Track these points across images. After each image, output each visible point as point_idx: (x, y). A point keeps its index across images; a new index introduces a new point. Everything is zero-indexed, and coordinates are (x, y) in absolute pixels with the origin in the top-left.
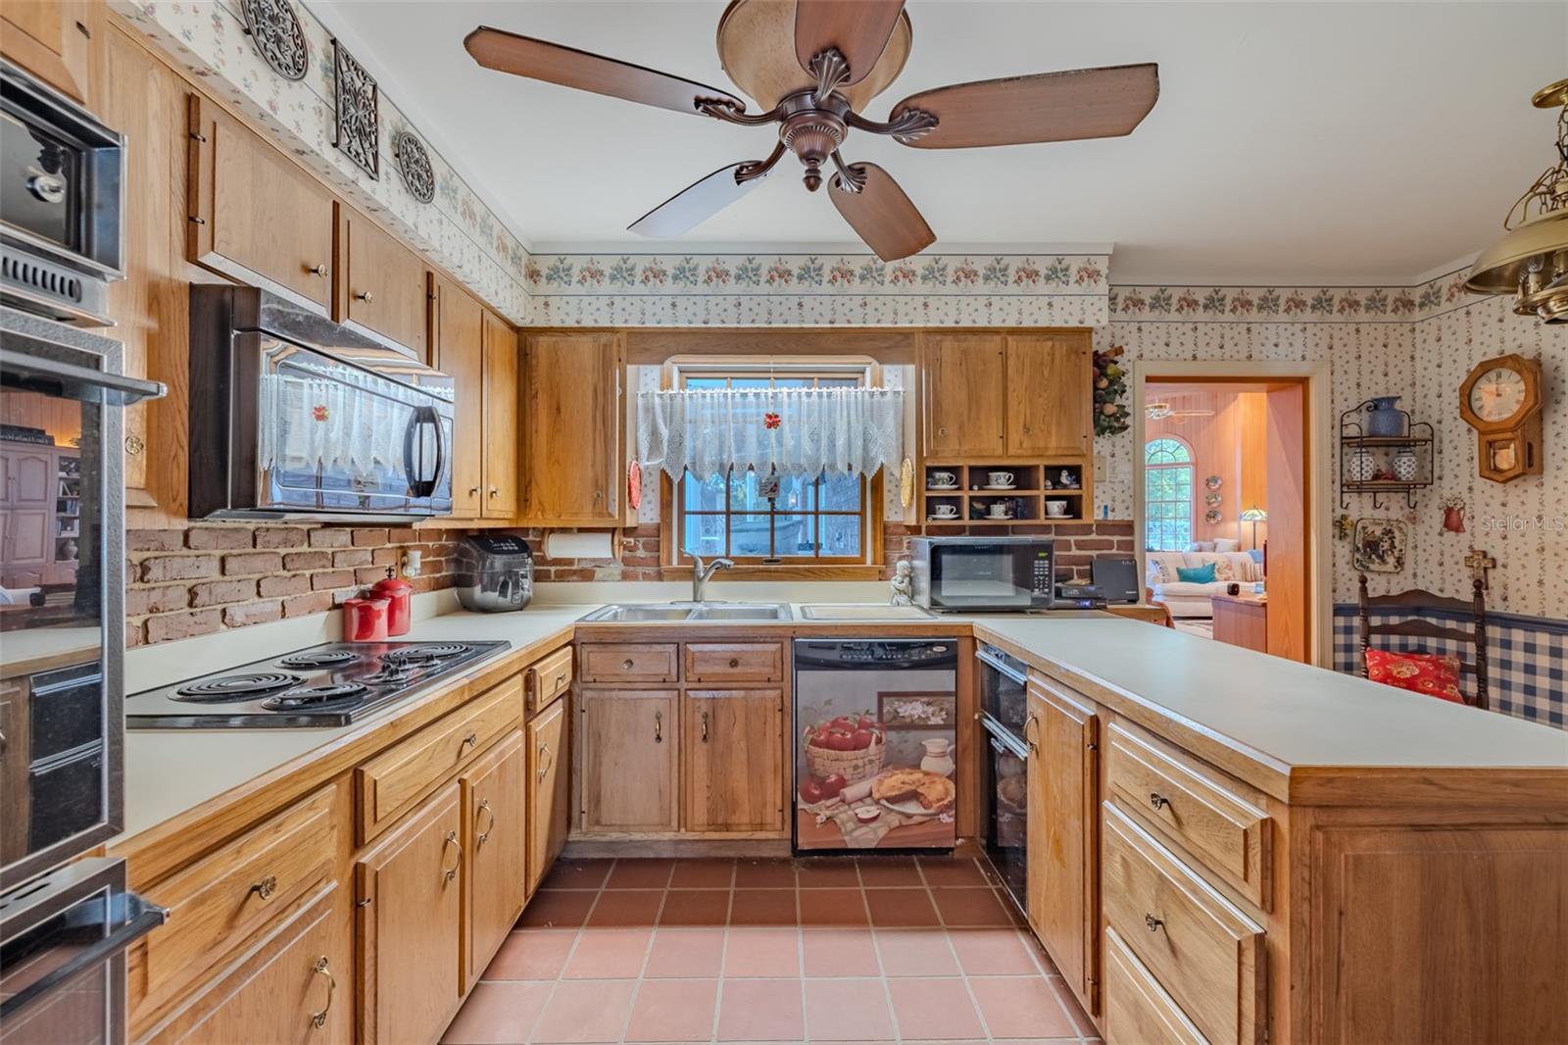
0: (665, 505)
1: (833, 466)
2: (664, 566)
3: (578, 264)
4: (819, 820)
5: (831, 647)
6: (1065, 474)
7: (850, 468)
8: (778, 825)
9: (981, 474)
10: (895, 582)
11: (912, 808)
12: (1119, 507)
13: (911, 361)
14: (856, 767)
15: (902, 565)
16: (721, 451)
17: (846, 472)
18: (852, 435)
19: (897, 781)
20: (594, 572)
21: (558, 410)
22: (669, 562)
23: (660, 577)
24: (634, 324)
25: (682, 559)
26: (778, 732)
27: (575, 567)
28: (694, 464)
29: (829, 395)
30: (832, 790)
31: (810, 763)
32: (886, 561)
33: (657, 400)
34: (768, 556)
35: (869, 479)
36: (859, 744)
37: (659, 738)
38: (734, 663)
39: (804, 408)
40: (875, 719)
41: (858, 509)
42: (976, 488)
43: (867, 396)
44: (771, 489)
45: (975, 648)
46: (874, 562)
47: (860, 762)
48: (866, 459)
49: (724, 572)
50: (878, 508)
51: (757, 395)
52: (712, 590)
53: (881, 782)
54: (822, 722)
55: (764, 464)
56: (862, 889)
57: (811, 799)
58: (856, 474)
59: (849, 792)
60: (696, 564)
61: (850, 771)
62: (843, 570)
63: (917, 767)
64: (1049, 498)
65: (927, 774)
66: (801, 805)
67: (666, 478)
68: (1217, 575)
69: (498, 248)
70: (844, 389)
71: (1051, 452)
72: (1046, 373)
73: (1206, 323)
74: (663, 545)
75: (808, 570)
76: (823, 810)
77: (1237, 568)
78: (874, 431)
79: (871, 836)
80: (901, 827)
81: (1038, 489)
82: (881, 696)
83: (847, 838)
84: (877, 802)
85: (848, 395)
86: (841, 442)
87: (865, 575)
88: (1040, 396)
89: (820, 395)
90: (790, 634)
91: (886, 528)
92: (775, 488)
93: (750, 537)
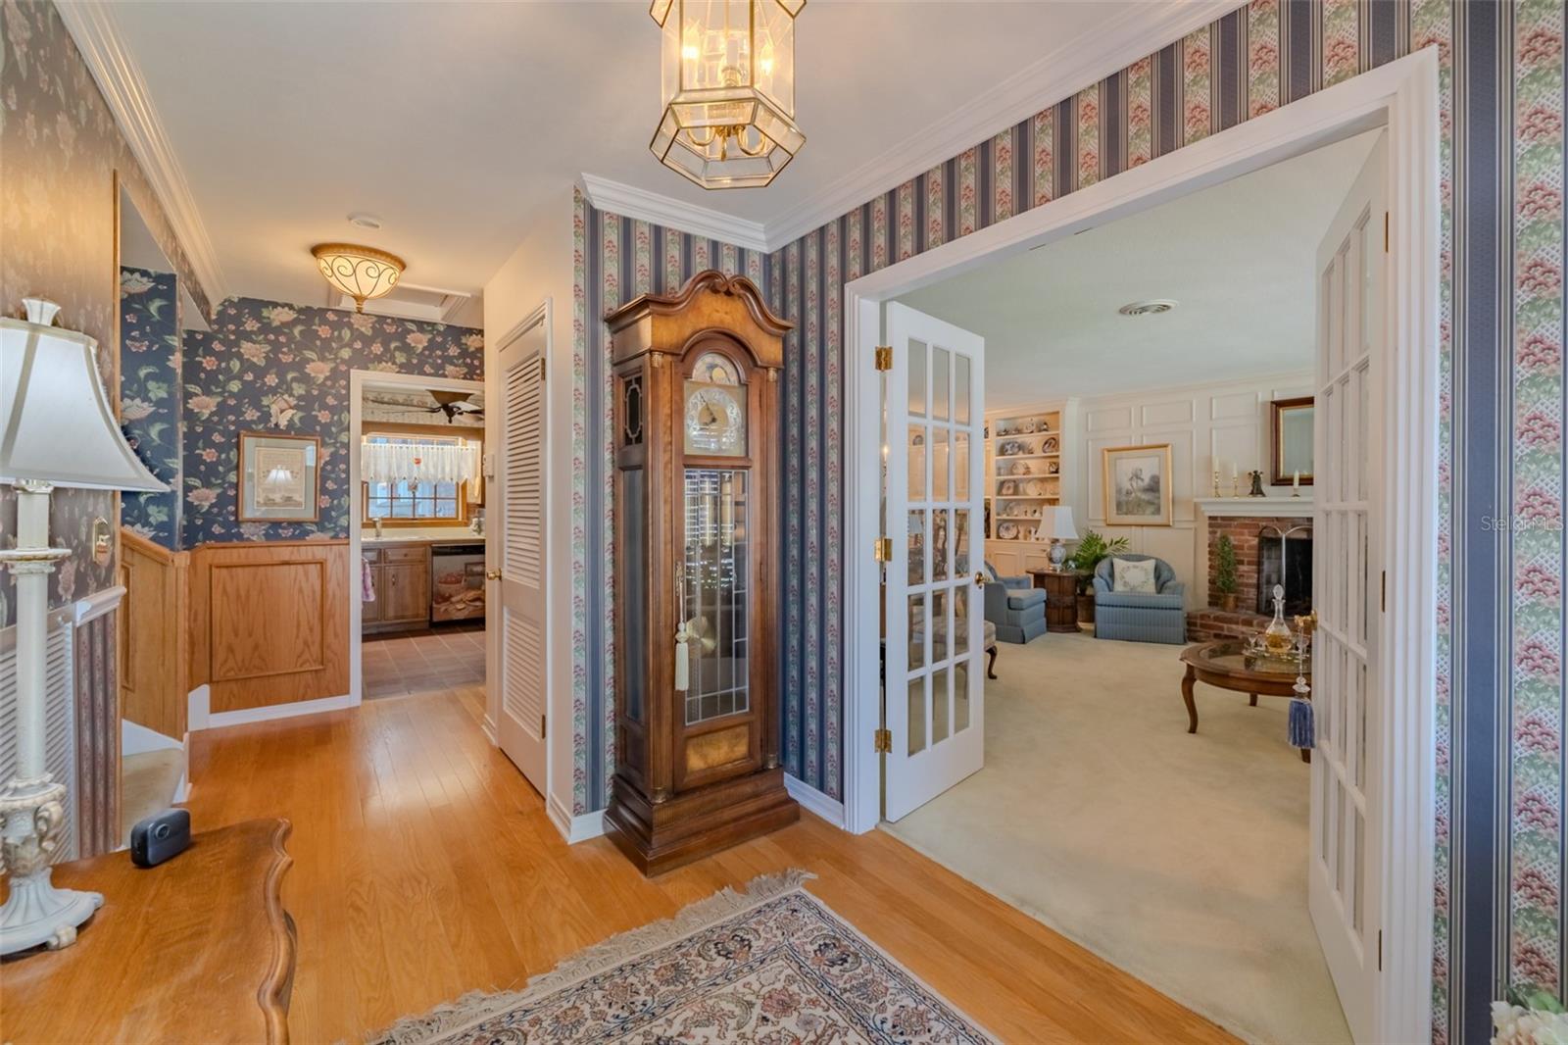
1: (444, 479)
4: (441, 610)
5: (446, 547)
7: (452, 480)
8: (425, 615)
10: (473, 527)
11: (474, 604)
14: (456, 590)
15: (475, 520)
16: (390, 470)
17: (450, 481)
18: (453, 466)
19: (472, 594)
25: (368, 518)
26: (425, 579)
28: (376, 476)
29: (442, 449)
30: (447, 599)
31: (438, 590)
32: (468, 518)
34: (412, 517)
35: (460, 485)
36: (459, 582)
38: (406, 555)
39: (430, 454)
41: (454, 496)
43: (459, 452)
46: (463, 519)
47: (458, 588)
48: (459, 476)
49: (393, 525)
50: (464, 496)
51: (407, 448)
52: (384, 531)
53: (465, 595)
54: (442, 575)
55: (410, 478)
57: (438, 603)
58: (454, 482)
59: (454, 599)
61: (454, 592)
62: (449, 522)
63: (480, 589)
66: (435, 605)
67: (365, 483)
70: (449, 447)
75: (432, 523)
76: (443, 607)
78: (463, 465)
79: (462, 614)
82: (466, 565)
83: (453, 615)
84: (463, 603)
85: (451, 449)
86: (447, 469)
87: (459, 525)
89: (438, 449)
90: (429, 544)
91: (468, 505)
92: (415, 488)
93: (403, 510)
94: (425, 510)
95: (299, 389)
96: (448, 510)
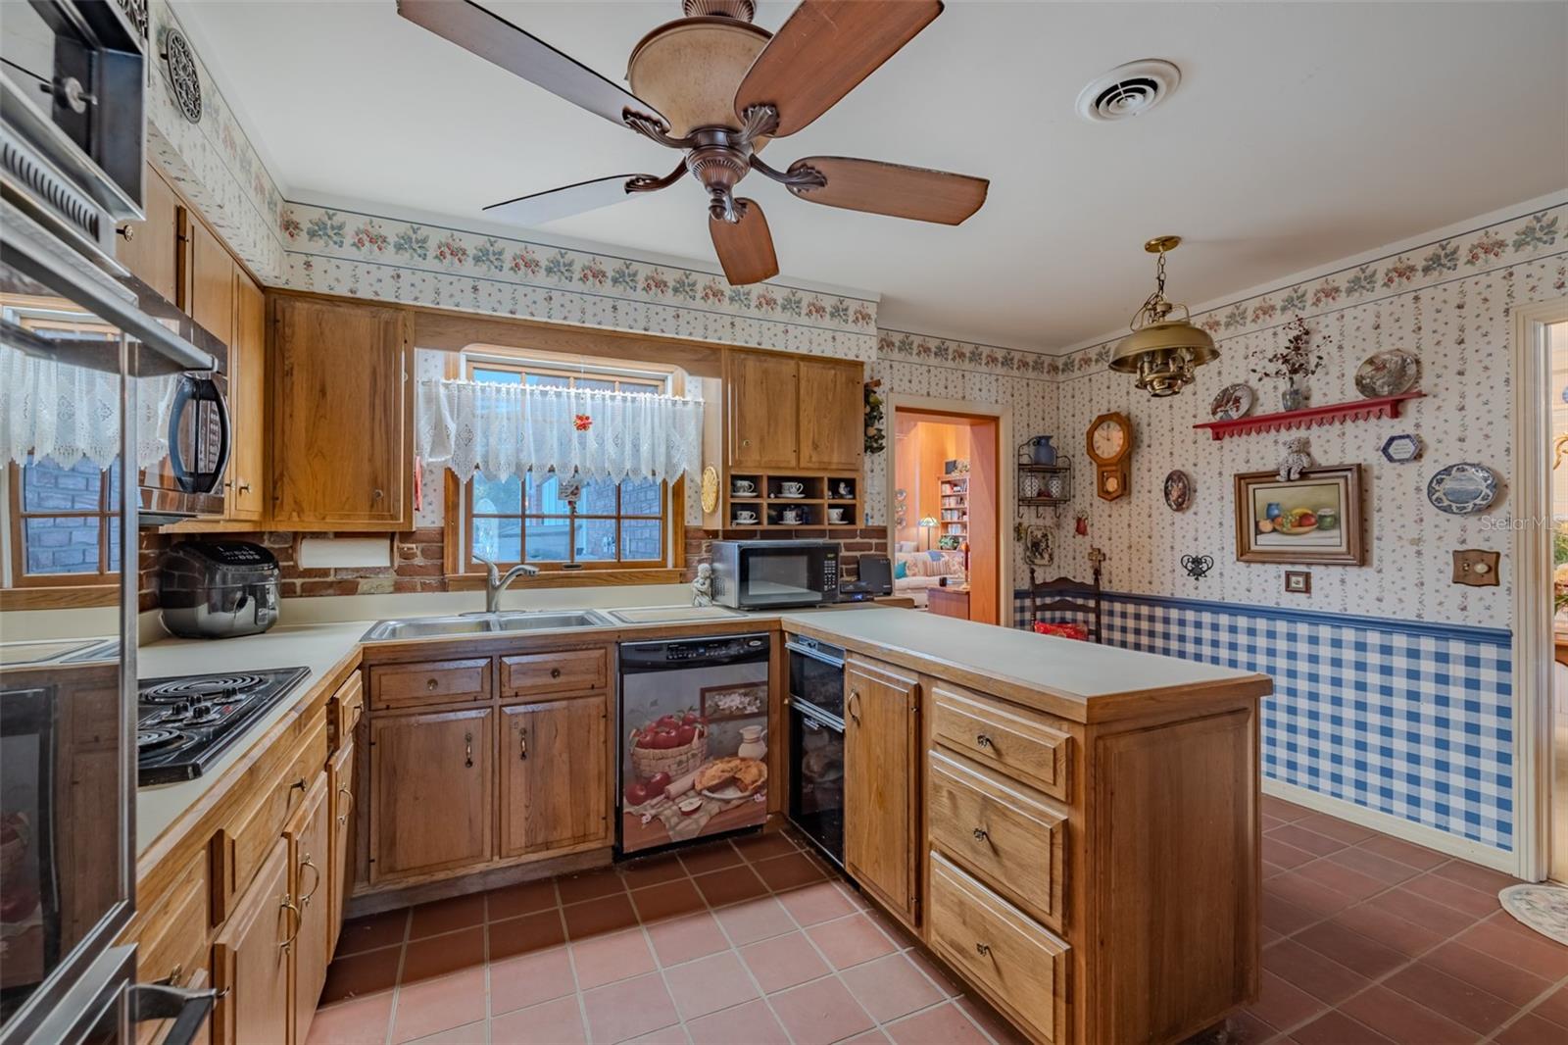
0: (451, 508)
1: (636, 471)
2: (449, 575)
3: (352, 225)
4: (644, 820)
5: (657, 649)
6: (842, 485)
7: (654, 474)
8: (602, 834)
9: (777, 484)
11: (731, 794)
12: (877, 516)
13: (718, 375)
14: (680, 763)
16: (518, 451)
17: (650, 477)
18: (656, 441)
19: (716, 770)
20: (358, 584)
21: (323, 392)
22: (455, 570)
23: (444, 587)
24: (426, 302)
25: (469, 566)
26: (602, 739)
27: (331, 579)
28: (486, 462)
29: (634, 400)
30: (657, 789)
31: (636, 765)
32: (687, 564)
33: (442, 391)
34: (568, 561)
35: (671, 485)
36: (684, 740)
37: (469, 763)
38: (555, 673)
39: (609, 413)
40: (697, 714)
41: (656, 510)
42: (772, 496)
43: (669, 403)
44: (572, 492)
45: (783, 641)
46: (675, 566)
47: (684, 758)
48: (670, 465)
49: (526, 580)
50: (679, 513)
51: (558, 395)
52: (507, 598)
53: (703, 773)
54: (648, 723)
55: (564, 466)
56: (690, 877)
57: (636, 801)
58: (659, 480)
59: (673, 788)
60: (490, 571)
61: (674, 767)
62: (646, 574)
63: (735, 754)
64: (831, 506)
65: (743, 760)
66: (626, 808)
67: (451, 478)
68: (907, 572)
69: (256, 189)
70: (648, 395)
71: (834, 467)
72: (830, 397)
73: (936, 367)
74: (448, 551)
75: (610, 575)
76: (648, 810)
77: (920, 565)
78: (676, 438)
79: (694, 826)
80: (721, 813)
81: (822, 498)
82: (702, 692)
83: (671, 833)
84: (699, 793)
85: (652, 401)
86: (645, 448)
87: (666, 579)
88: (825, 417)
89: (624, 399)
90: (615, 639)
91: (687, 532)
92: (576, 492)
93: (548, 543)
94: (594, 543)
96: (643, 542)
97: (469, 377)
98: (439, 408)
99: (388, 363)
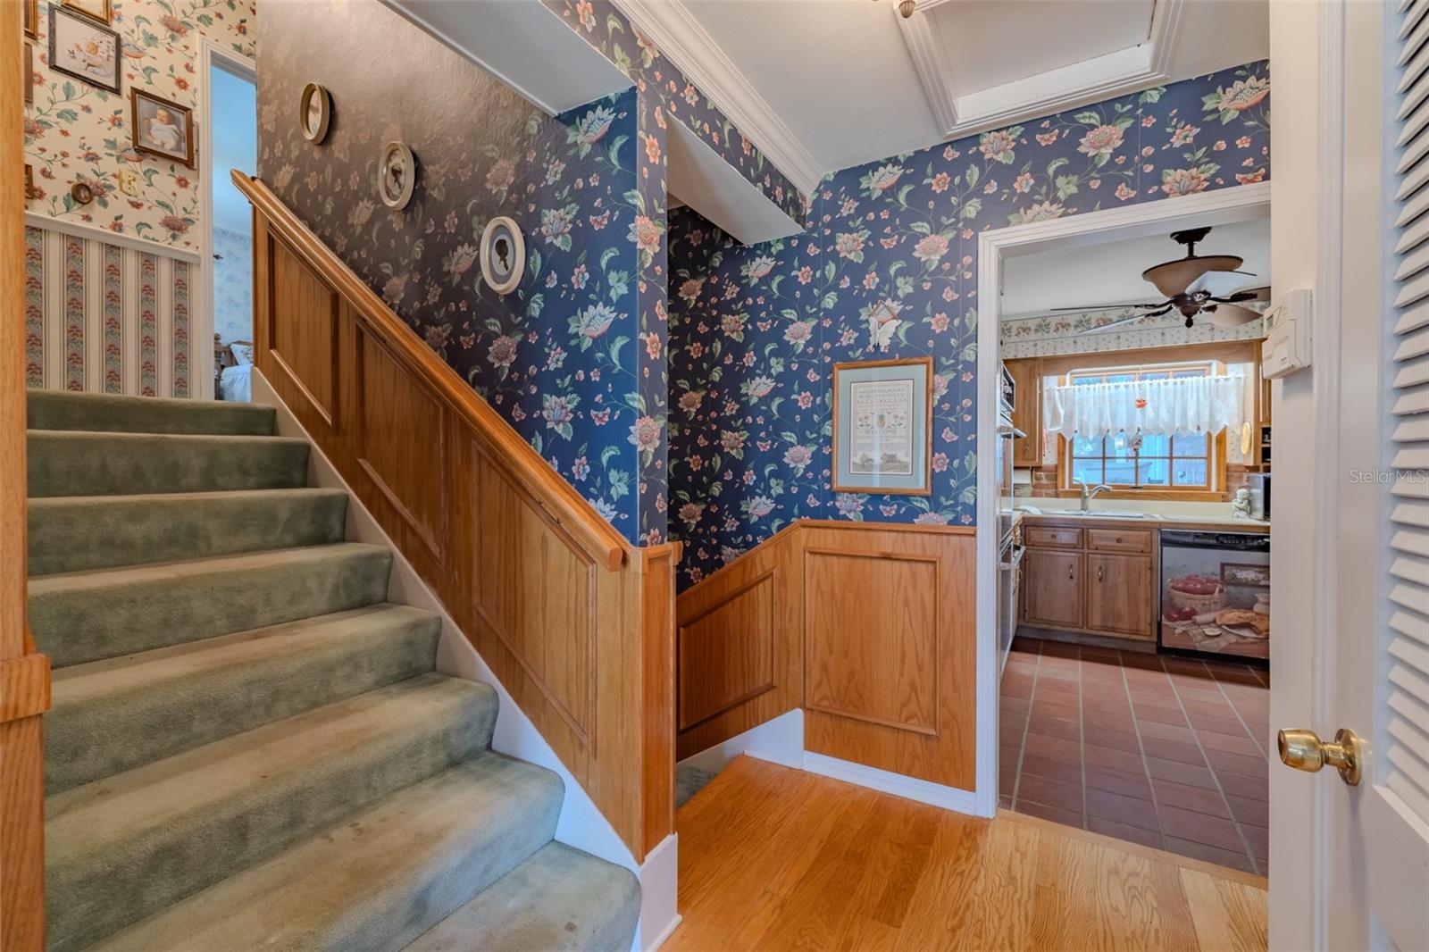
0: (1061, 454)
1: (1184, 428)
2: (1060, 489)
3: (1015, 326)
4: (1177, 631)
5: (1187, 535)
7: (1199, 428)
8: (1148, 633)
10: (1236, 503)
11: (1246, 633)
13: (1250, 360)
14: (1204, 605)
15: (1241, 492)
16: (1100, 421)
17: (1195, 431)
18: (1201, 407)
19: (1233, 616)
22: (1063, 487)
23: (1057, 495)
24: (1049, 354)
25: (1071, 486)
26: (1149, 580)
28: (1081, 430)
29: (1182, 383)
30: (1188, 616)
31: (1171, 599)
32: (1228, 489)
33: (1057, 393)
34: (1134, 485)
35: (1214, 436)
36: (1207, 591)
37: (1071, 577)
38: (1119, 540)
39: (1162, 392)
40: (1218, 578)
41: (1204, 454)
43: (1213, 381)
44: (1136, 444)
46: (1218, 490)
47: (1207, 602)
48: (1213, 423)
49: (1104, 494)
50: (1222, 453)
51: (1127, 386)
52: (1093, 503)
53: (1222, 615)
54: (1179, 576)
55: (1131, 428)
56: (1208, 669)
57: (1171, 619)
58: (1203, 433)
59: (1198, 618)
60: (1083, 488)
61: (1200, 606)
62: (1193, 495)
63: (1251, 609)
65: (1257, 614)
66: (1165, 622)
67: (1062, 438)
70: (1195, 378)
74: (1060, 477)
75: (1164, 494)
76: (1180, 627)
78: (1219, 404)
79: (1215, 646)
80: (1237, 643)
82: (1223, 566)
83: (1197, 645)
84: (1220, 626)
85: (1198, 382)
86: (1191, 413)
87: (1212, 498)
89: (1175, 383)
90: (1158, 526)
91: (1228, 468)
92: (1139, 442)
93: (1121, 472)
94: (1157, 472)
95: (905, 287)
96: (1191, 474)
97: (1071, 383)
98: (1055, 404)
99: (1031, 385)
